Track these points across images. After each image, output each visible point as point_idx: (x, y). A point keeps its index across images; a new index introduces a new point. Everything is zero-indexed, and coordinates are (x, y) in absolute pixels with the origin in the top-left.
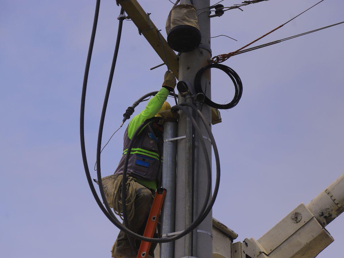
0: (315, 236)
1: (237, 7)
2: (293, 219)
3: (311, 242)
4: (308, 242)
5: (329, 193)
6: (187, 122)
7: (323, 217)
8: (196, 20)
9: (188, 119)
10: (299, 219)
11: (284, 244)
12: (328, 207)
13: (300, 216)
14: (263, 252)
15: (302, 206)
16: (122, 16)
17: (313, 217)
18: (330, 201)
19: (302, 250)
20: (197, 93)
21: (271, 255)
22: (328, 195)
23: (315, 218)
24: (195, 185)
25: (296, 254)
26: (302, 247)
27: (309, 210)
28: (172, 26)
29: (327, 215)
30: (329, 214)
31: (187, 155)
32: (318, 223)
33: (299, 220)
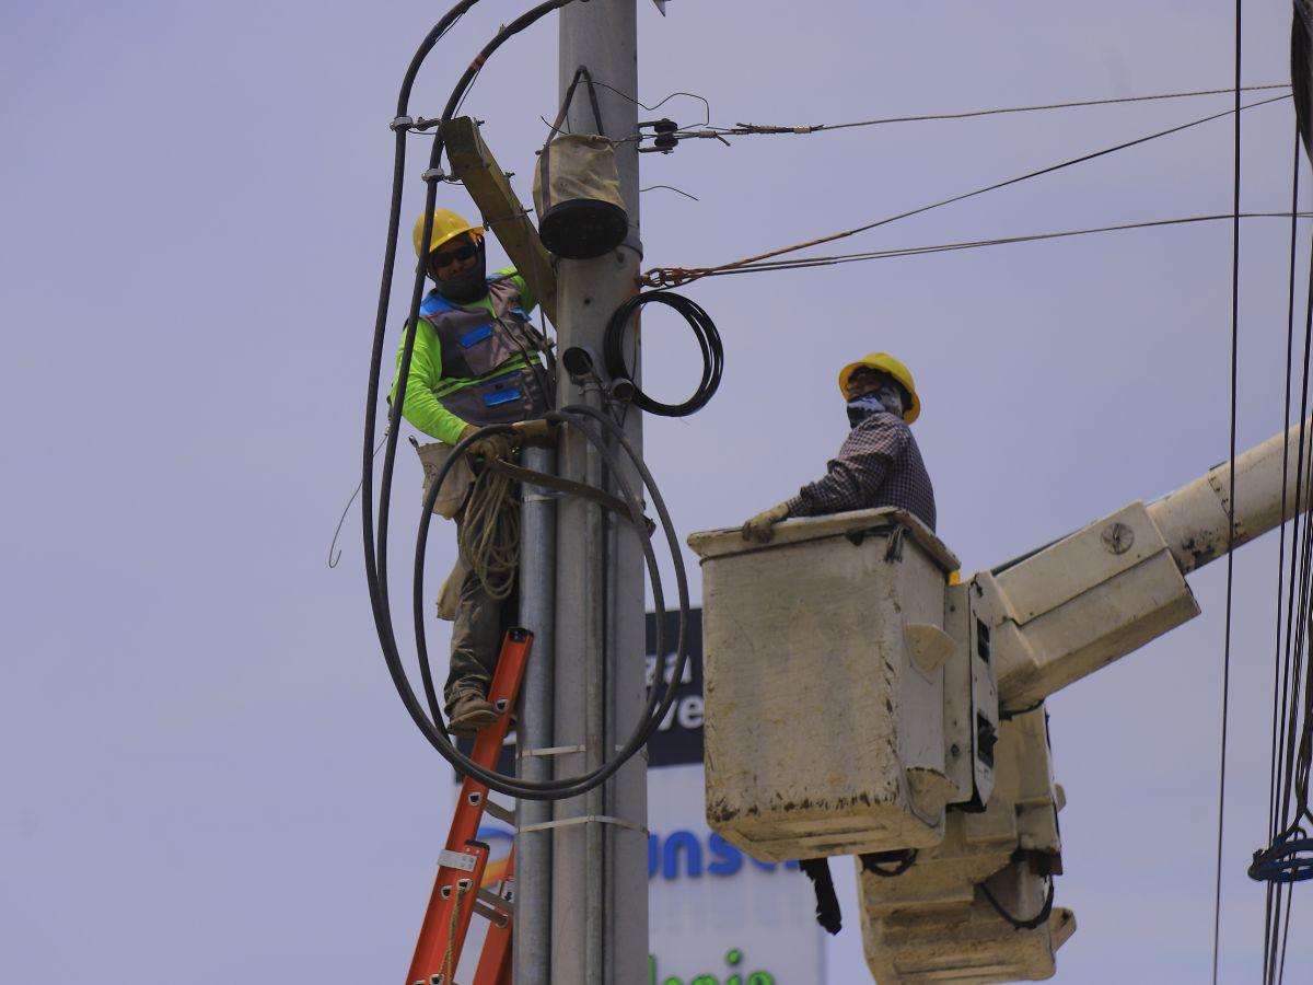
0: (1162, 603)
1: (715, 135)
2: (1106, 540)
3: (1148, 616)
4: (1141, 614)
5: (1218, 490)
6: (589, 457)
7: (1189, 552)
8: (616, 179)
9: (590, 448)
10: (1124, 544)
11: (1071, 607)
12: (1210, 528)
13: (1129, 535)
14: (1013, 619)
15: (1138, 509)
16: (434, 172)
17: (1163, 550)
18: (1220, 513)
19: (1117, 632)
20: (613, 378)
21: (1028, 628)
22: (1214, 494)
23: (1171, 552)
24: (610, 630)
25: (1100, 640)
26: (1120, 624)
27: (1155, 525)
28: (556, 198)
29: (1203, 549)
30: (1209, 547)
31: (590, 548)
32: (1175, 566)
33: (1125, 546)
